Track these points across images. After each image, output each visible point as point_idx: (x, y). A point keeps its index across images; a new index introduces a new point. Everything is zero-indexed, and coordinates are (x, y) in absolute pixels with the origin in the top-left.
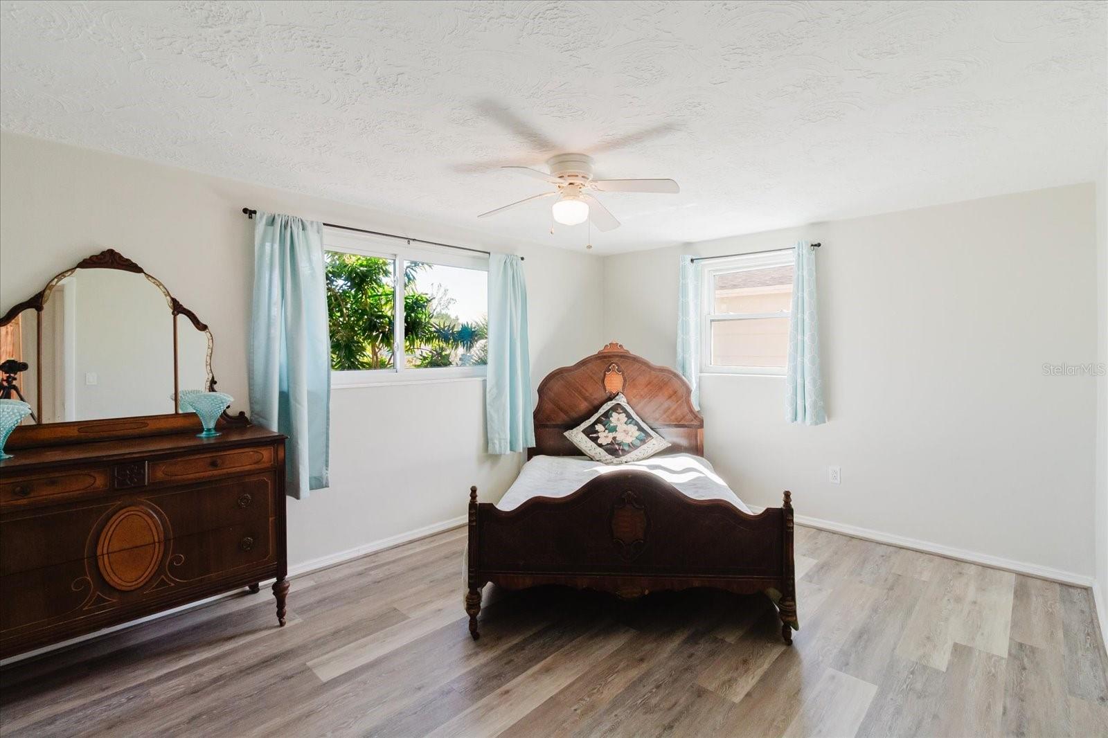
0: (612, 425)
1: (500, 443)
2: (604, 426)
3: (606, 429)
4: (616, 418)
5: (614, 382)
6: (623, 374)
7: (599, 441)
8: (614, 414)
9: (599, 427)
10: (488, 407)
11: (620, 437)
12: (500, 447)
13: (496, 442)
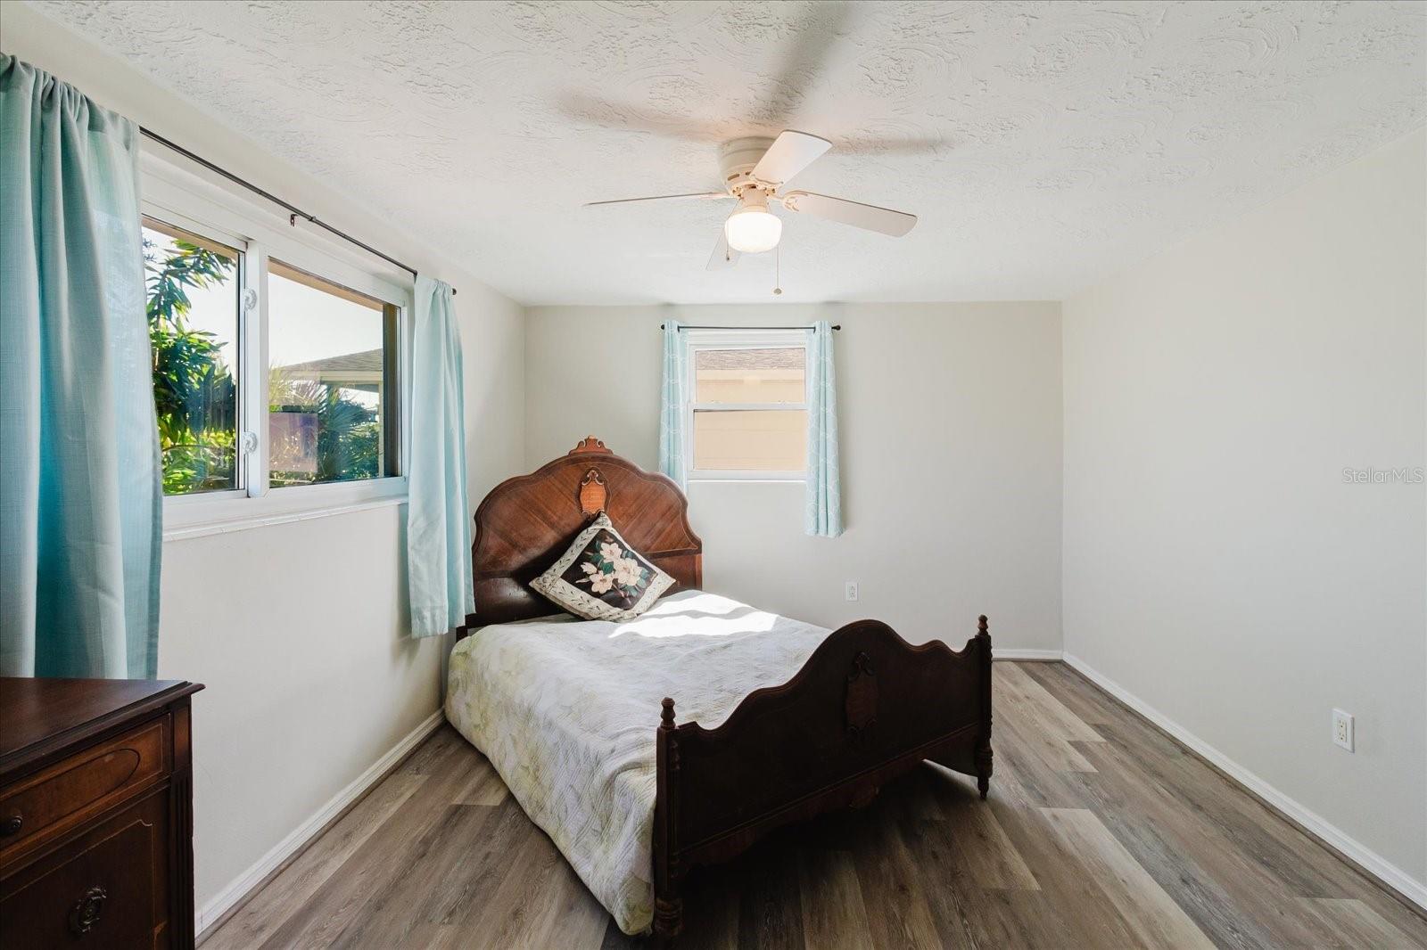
0: (605, 561)
1: (433, 616)
2: (595, 564)
3: (599, 569)
4: (609, 552)
5: (594, 498)
6: (605, 485)
7: (594, 589)
8: (603, 545)
9: (588, 567)
10: (412, 556)
11: (623, 579)
12: (434, 621)
13: (427, 614)
